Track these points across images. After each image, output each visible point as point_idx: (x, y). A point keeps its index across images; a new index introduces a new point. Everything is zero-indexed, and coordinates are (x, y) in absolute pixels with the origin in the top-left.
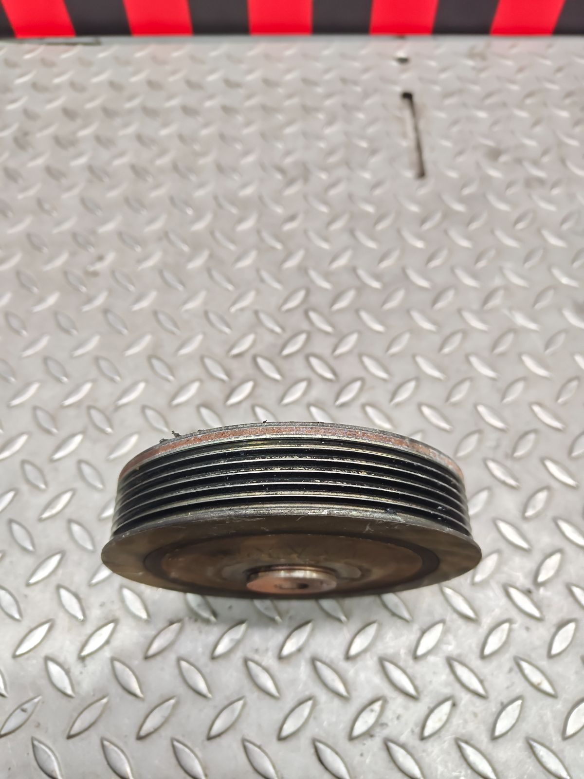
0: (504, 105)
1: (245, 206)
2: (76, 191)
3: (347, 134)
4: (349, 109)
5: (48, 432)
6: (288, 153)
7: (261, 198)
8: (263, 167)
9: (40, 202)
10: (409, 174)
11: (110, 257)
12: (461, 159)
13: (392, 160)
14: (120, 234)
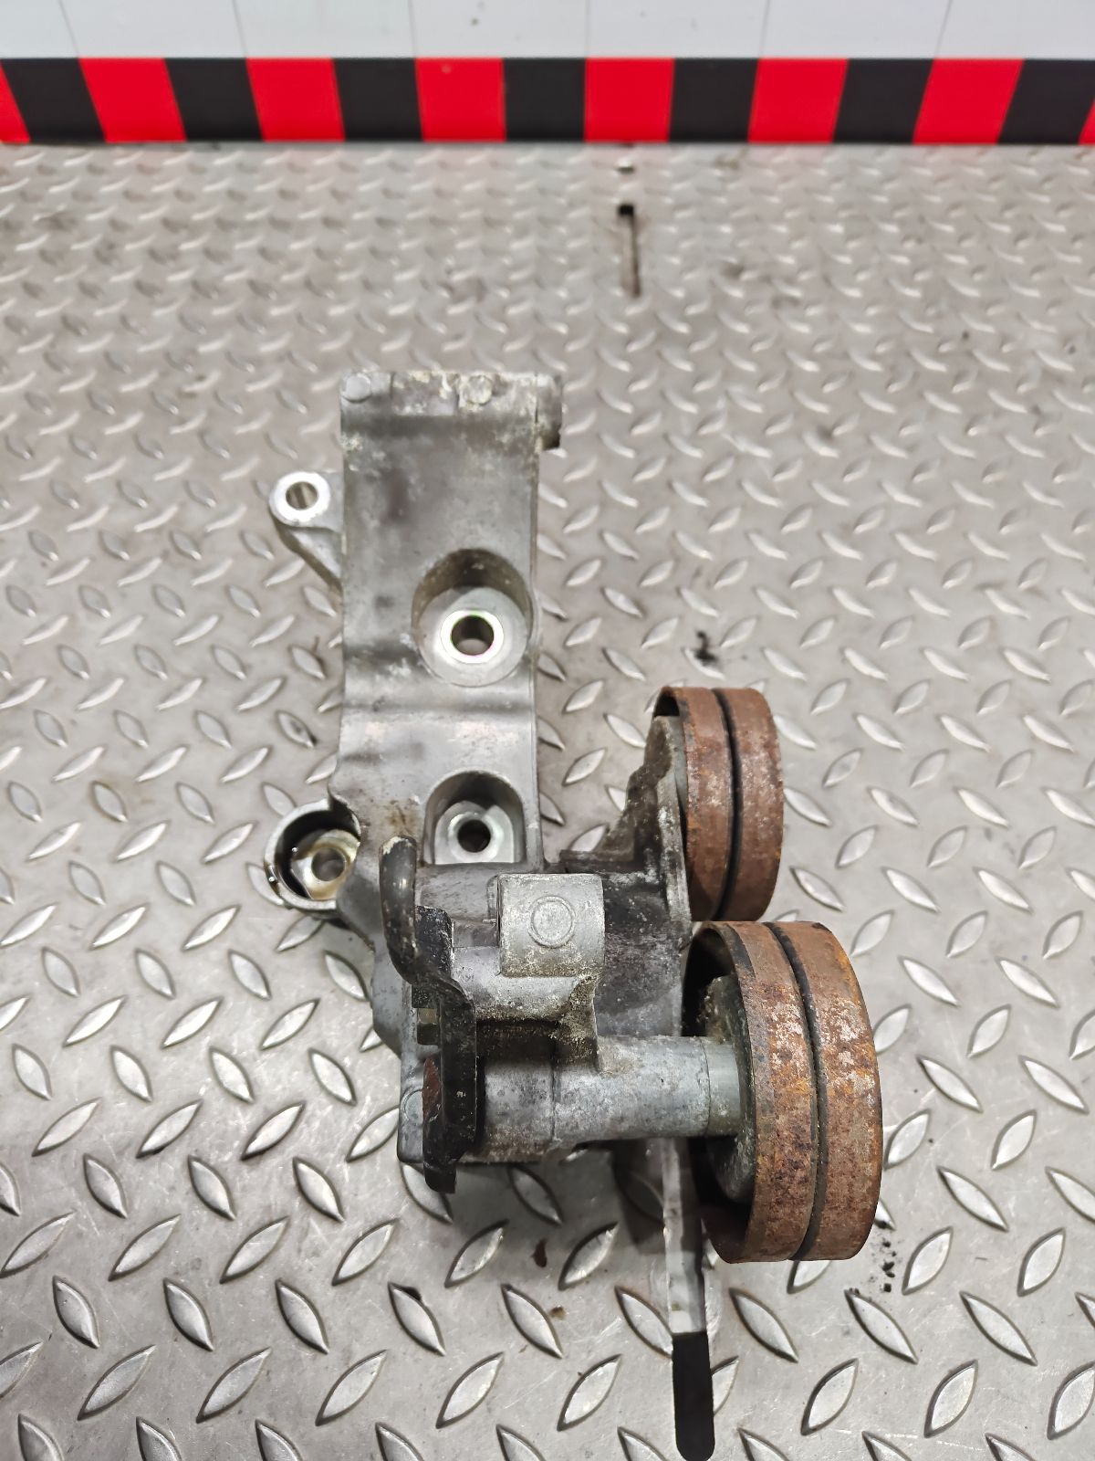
0: (757, 218)
1: (395, 325)
2: (173, 308)
3: (540, 250)
4: (546, 223)
5: (118, 557)
6: (460, 268)
7: (418, 318)
8: (424, 284)
9: (124, 320)
10: (618, 292)
11: (214, 377)
12: (689, 277)
13: (596, 278)
14: (228, 355)
